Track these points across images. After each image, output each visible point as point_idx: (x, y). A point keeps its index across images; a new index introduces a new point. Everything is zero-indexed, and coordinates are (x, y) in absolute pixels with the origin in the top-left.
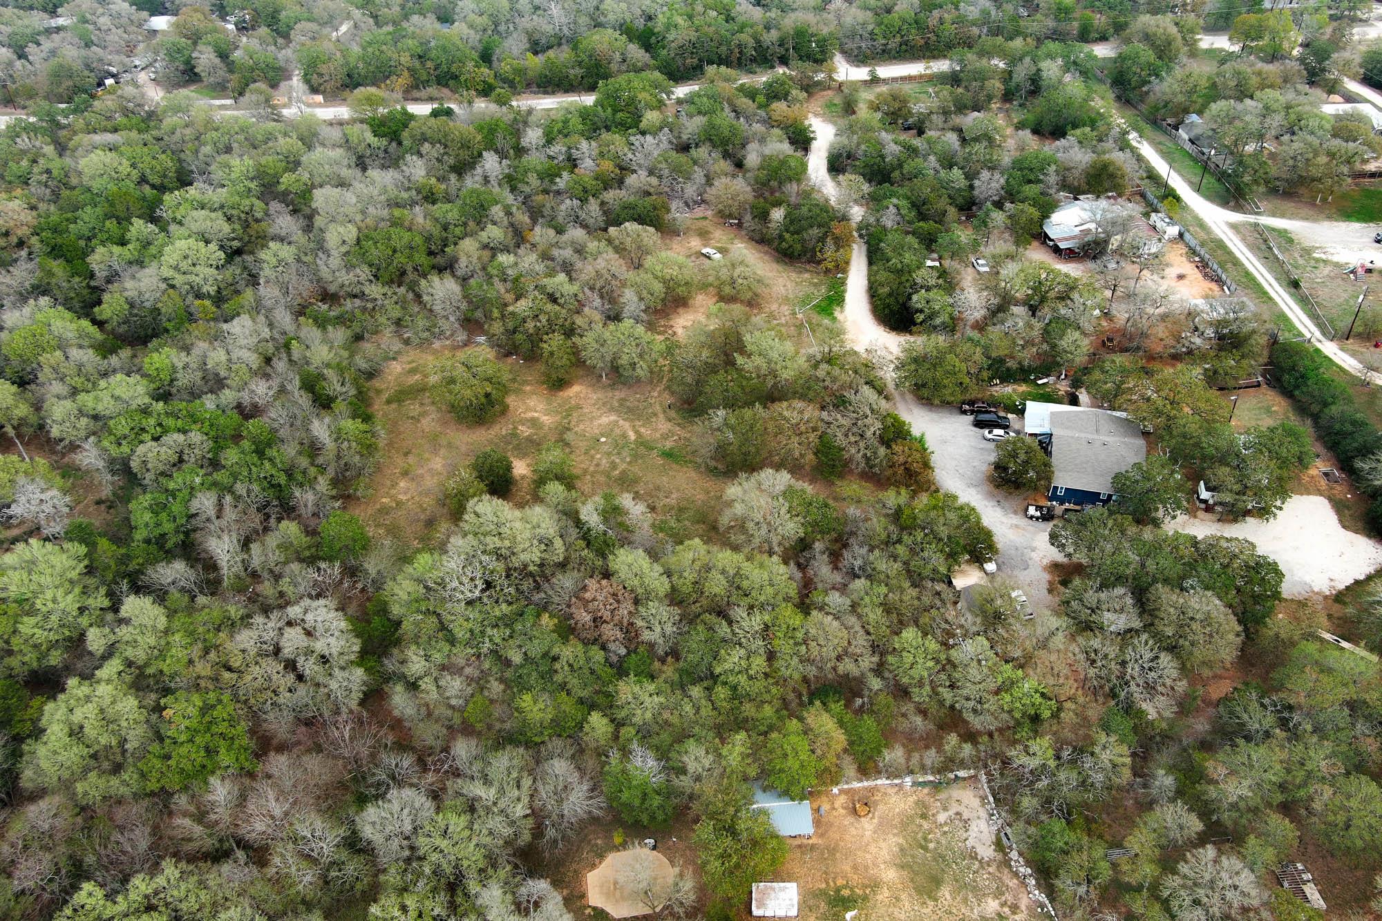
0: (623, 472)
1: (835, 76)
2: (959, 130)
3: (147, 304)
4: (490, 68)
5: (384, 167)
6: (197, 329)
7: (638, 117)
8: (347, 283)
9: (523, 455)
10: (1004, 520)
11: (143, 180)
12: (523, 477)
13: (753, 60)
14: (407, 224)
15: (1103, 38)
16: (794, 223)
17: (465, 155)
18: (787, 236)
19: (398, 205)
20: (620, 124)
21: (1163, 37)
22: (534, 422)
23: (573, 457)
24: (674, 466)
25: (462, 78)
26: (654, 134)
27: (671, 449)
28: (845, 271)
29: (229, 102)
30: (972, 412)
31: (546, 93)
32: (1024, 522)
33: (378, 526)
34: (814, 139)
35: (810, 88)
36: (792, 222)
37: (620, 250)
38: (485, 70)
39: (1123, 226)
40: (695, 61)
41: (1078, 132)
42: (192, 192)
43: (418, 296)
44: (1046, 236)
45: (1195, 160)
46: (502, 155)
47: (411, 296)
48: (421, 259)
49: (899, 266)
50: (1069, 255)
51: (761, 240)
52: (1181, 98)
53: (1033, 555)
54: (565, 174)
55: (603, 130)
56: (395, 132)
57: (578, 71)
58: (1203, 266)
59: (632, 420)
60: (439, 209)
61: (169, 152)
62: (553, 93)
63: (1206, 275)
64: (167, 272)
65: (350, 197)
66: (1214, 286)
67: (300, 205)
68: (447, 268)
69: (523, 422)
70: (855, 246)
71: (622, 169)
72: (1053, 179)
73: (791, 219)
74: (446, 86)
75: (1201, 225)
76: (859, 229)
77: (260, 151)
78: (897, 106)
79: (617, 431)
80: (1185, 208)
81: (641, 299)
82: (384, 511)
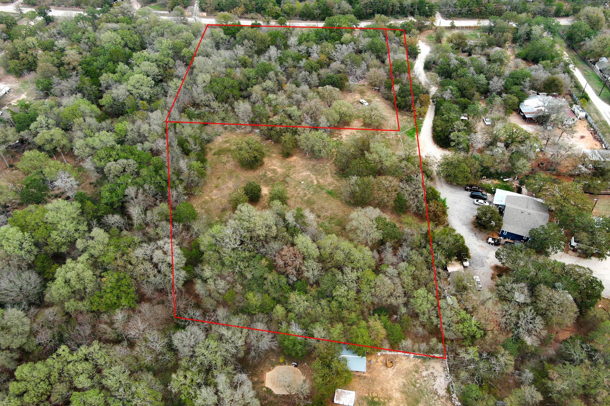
0: (309, 198)
1: (435, 24)
2: (487, 55)
3: (121, 101)
4: (280, 7)
5: (227, 49)
6: (139, 114)
7: (341, 35)
8: (204, 100)
9: (267, 185)
10: (476, 242)
11: (126, 45)
12: (266, 195)
13: (398, 13)
14: (232, 76)
15: (567, 16)
16: (403, 93)
17: (262, 46)
18: (399, 98)
19: (230, 67)
20: (333, 38)
21: (596, 19)
22: (274, 171)
23: (288, 188)
24: (332, 198)
25: (267, 10)
26: (347, 44)
27: (332, 190)
28: (423, 117)
29: (167, 12)
30: (470, 190)
31: (303, 20)
32: (485, 245)
33: (202, 208)
34: (419, 53)
35: (421, 29)
36: (402, 92)
37: (322, 98)
38: (277, 8)
39: (559, 109)
40: (371, 11)
41: (544, 62)
42: (145, 53)
43: (233, 108)
44: (520, 111)
45: (601, 80)
46: (278, 47)
47: (230, 108)
48: (236, 92)
49: (447, 118)
50: (530, 121)
51: (387, 98)
52: (598, 50)
53: (487, 260)
54: (304, 60)
55: (325, 40)
56: (234, 33)
57: (318, 11)
58: (594, 133)
59: (317, 175)
60: (246, 71)
61: (138, 34)
62: (306, 20)
63: (595, 138)
64: (130, 88)
65: (210, 62)
66: (598, 143)
67: (188, 63)
68: (247, 97)
69: (269, 170)
70: (430, 106)
71: (330, 59)
72: (527, 84)
73: (402, 91)
74: (260, 13)
75: (597, 112)
76: (433, 98)
77: (175, 37)
78: (460, 41)
79: (309, 179)
80: (591, 104)
81: (328, 121)
82: (205, 202)
